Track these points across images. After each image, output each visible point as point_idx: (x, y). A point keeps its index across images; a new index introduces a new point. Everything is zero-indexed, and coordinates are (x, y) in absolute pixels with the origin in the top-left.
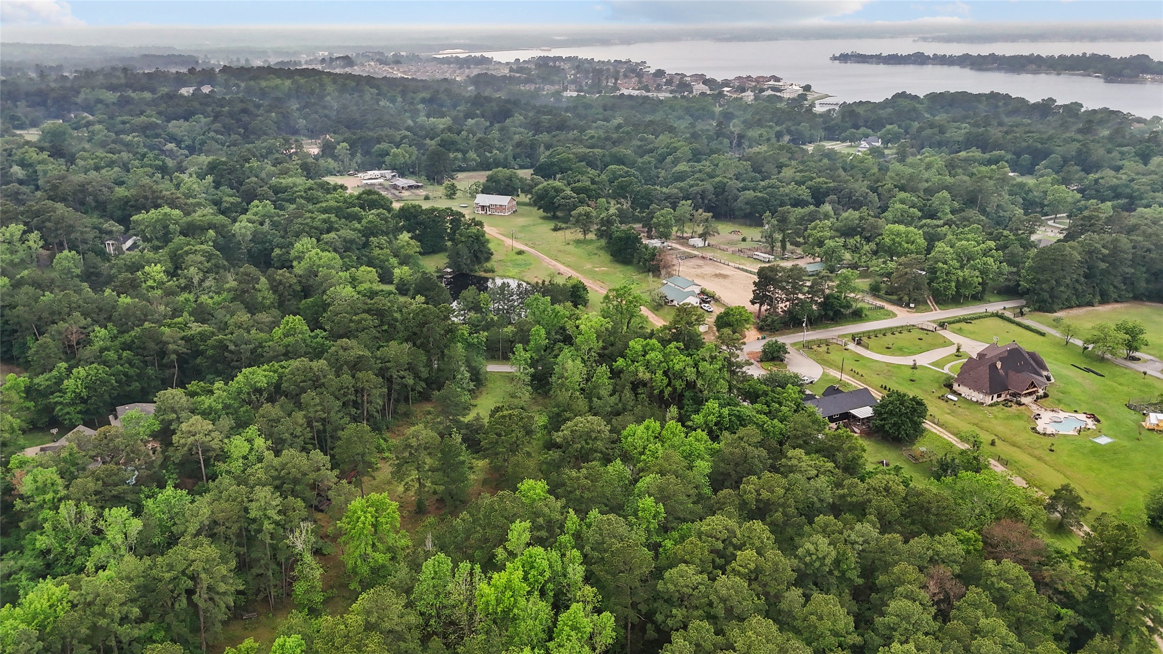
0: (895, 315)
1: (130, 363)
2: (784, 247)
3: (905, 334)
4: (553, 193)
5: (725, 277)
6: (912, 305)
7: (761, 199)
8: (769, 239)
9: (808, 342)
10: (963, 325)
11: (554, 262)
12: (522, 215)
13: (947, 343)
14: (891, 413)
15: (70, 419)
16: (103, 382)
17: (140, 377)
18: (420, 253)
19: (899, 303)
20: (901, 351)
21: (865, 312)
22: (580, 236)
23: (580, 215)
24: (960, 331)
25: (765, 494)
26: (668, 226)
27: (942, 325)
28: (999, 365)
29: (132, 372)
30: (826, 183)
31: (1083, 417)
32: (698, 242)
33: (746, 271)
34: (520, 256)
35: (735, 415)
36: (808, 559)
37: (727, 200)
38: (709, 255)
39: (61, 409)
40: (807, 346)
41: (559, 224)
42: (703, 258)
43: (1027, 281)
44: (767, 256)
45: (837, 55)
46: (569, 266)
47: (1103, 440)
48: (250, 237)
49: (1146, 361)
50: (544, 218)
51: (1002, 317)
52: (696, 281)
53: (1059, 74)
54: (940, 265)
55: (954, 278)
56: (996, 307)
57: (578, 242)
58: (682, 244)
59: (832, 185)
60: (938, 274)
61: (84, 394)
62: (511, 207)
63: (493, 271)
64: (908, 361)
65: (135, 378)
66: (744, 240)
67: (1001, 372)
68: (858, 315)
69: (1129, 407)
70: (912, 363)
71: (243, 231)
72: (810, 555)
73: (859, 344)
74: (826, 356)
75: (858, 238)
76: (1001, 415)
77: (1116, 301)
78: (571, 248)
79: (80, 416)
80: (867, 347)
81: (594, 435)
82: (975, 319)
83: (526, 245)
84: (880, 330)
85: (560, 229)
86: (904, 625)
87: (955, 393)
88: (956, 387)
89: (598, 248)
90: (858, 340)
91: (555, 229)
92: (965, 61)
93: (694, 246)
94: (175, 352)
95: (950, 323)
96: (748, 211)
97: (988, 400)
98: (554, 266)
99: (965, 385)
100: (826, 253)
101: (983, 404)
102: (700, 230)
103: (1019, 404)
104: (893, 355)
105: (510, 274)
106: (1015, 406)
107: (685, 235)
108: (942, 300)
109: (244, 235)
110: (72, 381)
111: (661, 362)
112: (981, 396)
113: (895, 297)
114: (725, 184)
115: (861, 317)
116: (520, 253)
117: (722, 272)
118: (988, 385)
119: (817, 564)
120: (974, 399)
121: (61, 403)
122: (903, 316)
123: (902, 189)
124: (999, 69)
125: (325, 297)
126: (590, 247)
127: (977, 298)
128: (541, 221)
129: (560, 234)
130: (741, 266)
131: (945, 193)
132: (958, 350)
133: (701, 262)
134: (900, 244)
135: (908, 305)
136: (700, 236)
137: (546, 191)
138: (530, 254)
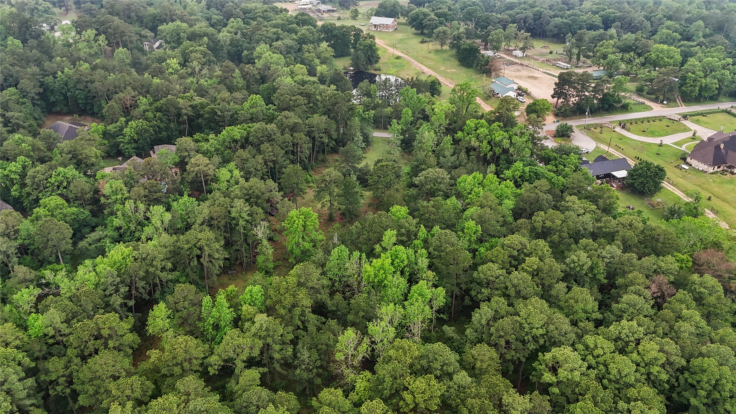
0: (652, 109)
1: (160, 119)
2: (578, 59)
3: (657, 123)
4: (422, 17)
5: (535, 78)
6: (665, 102)
7: (565, 24)
8: (569, 53)
9: (588, 125)
10: (701, 118)
11: (420, 65)
12: (401, 32)
13: (687, 129)
14: (640, 175)
15: (129, 152)
16: (146, 131)
17: (167, 129)
18: (334, 56)
19: (656, 100)
20: (653, 134)
21: (631, 106)
22: (439, 47)
23: (439, 32)
24: (697, 122)
25: (548, 224)
26: (499, 41)
27: (685, 117)
28: (722, 146)
29: (162, 125)
30: (614, 13)
32: (519, 53)
33: (551, 75)
34: (398, 60)
35: (533, 172)
36: (572, 265)
37: (542, 24)
38: (526, 62)
39: (123, 146)
40: (587, 128)
41: (425, 38)
42: (522, 64)
44: (566, 64)
46: (429, 68)
48: (229, 42)
50: (416, 34)
51: (729, 113)
52: (515, 81)
54: (690, 74)
55: (698, 84)
56: (726, 105)
57: (437, 51)
58: (508, 55)
59: (618, 14)
60: (687, 81)
61: (136, 137)
62: (394, 26)
63: (380, 70)
64: (657, 141)
65: (164, 129)
66: (551, 53)
67: (723, 151)
68: (625, 108)
70: (659, 142)
71: (225, 38)
72: (574, 263)
73: (623, 128)
74: (600, 136)
75: (632, 54)
76: (718, 180)
78: (432, 55)
79: (134, 150)
80: (628, 130)
81: (439, 180)
82: (710, 113)
83: (402, 52)
84: (640, 119)
85: (425, 42)
86: (631, 310)
87: (688, 164)
88: (688, 160)
90: (623, 125)
91: (422, 42)
93: (516, 57)
94: (186, 114)
95: (691, 116)
96: (556, 32)
97: (711, 170)
98: (420, 67)
99: (696, 159)
100: (608, 64)
101: (706, 172)
102: (521, 45)
103: (732, 173)
104: (647, 136)
105: (391, 72)
106: (729, 175)
107: (510, 48)
108: (687, 99)
109: (225, 41)
110: (128, 129)
111: (487, 135)
112: (706, 167)
113: (654, 96)
114: (541, 13)
115: (627, 109)
116: (398, 58)
117: (533, 75)
118: (712, 160)
119: (578, 269)
120: (701, 169)
121: (123, 142)
122: (657, 110)
123: (670, 18)
125: (275, 84)
126: (445, 55)
127: (713, 99)
128: (413, 36)
129: (425, 45)
130: (547, 71)
131: (701, 23)
132: (694, 135)
133: (520, 67)
134: (662, 59)
135: (662, 102)
136: (521, 49)
137: (418, 15)
138: (404, 59)
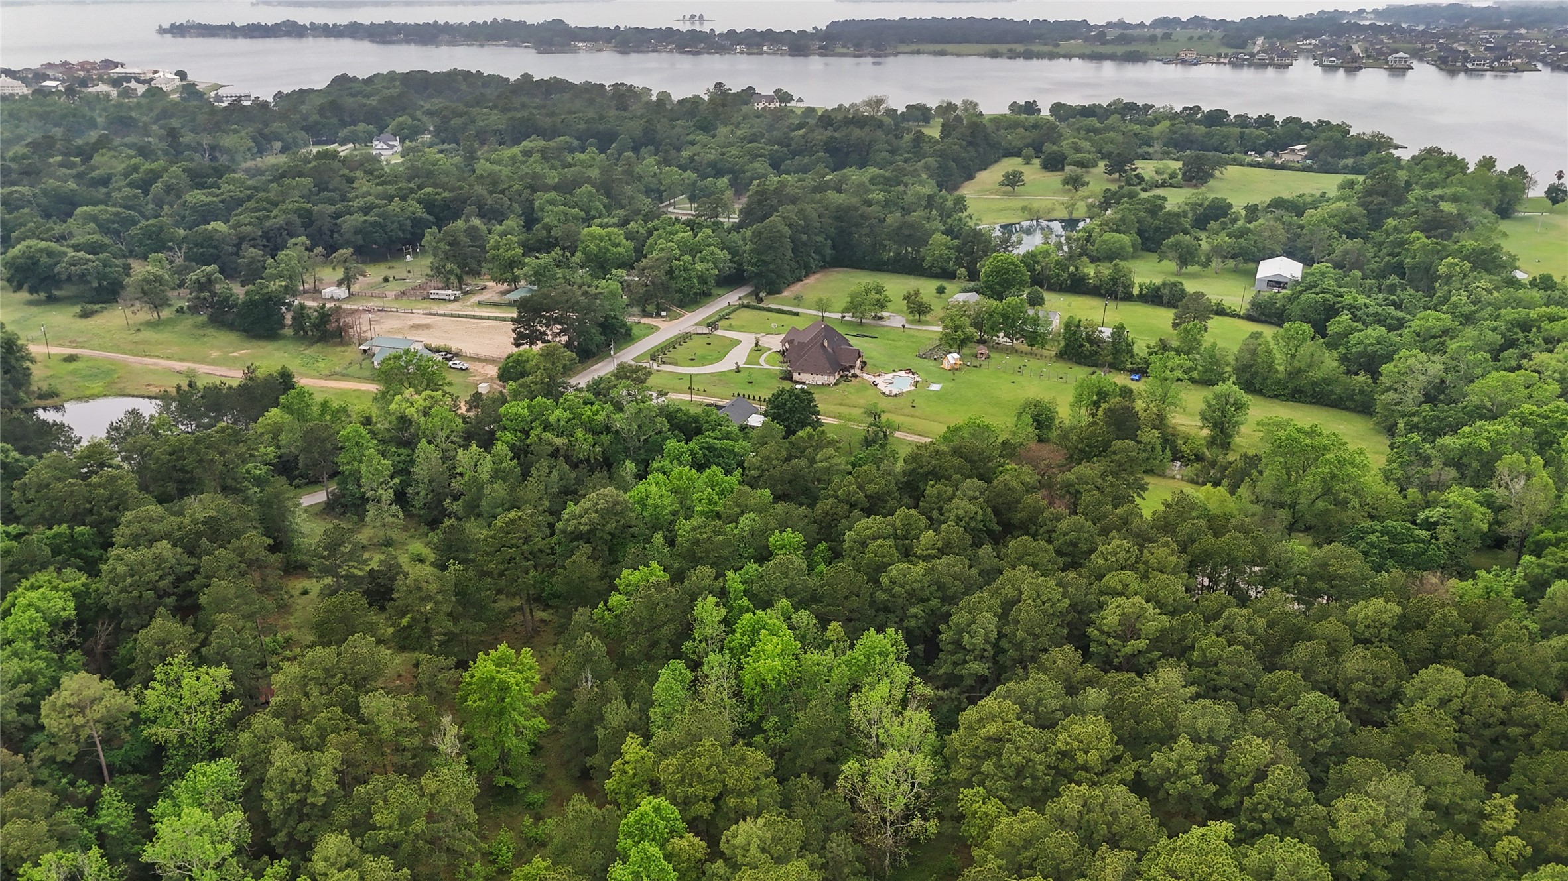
0: (658, 329)
2: (460, 279)
3: (690, 343)
4: (46, 259)
5: (427, 327)
6: (664, 313)
7: (375, 224)
8: (443, 270)
11: (149, 360)
13: (734, 341)
19: (649, 314)
20: (704, 360)
21: (633, 330)
22: (151, 316)
24: (731, 328)
27: (713, 326)
28: (826, 343)
30: (437, 193)
31: (903, 373)
32: (337, 292)
33: (444, 315)
34: (72, 366)
38: (370, 306)
41: (89, 306)
42: (366, 311)
43: (754, 265)
44: (450, 292)
45: (166, 25)
47: (935, 387)
49: (889, 318)
50: (30, 303)
51: (748, 306)
52: (409, 338)
53: (482, 46)
54: (676, 262)
55: (693, 273)
56: (732, 298)
57: (149, 324)
58: (314, 300)
59: (446, 194)
63: (57, 396)
64: (726, 366)
66: (386, 280)
67: (829, 350)
69: (919, 356)
70: (734, 367)
73: (663, 362)
75: (558, 250)
76: (845, 389)
77: (814, 273)
78: (152, 335)
80: (676, 364)
82: (729, 313)
83: (63, 346)
84: (665, 344)
85: (95, 313)
87: (797, 382)
88: (796, 376)
89: (196, 327)
90: (655, 359)
91: (85, 315)
92: (354, 31)
95: (714, 323)
97: (833, 379)
98: (154, 364)
99: (802, 374)
101: (829, 384)
102: (334, 276)
103: (855, 376)
104: (703, 365)
105: (95, 391)
106: (852, 380)
108: (690, 299)
112: (826, 377)
113: (640, 311)
115: (630, 336)
116: (71, 359)
117: (417, 322)
118: (828, 365)
120: (820, 383)
122: (667, 327)
124: (407, 41)
126: (184, 329)
127: (709, 294)
128: (34, 309)
129: (91, 322)
130: (430, 311)
132: (757, 345)
133: (374, 316)
135: (658, 315)
136: (339, 284)
137: (31, 258)
138: (90, 358)
